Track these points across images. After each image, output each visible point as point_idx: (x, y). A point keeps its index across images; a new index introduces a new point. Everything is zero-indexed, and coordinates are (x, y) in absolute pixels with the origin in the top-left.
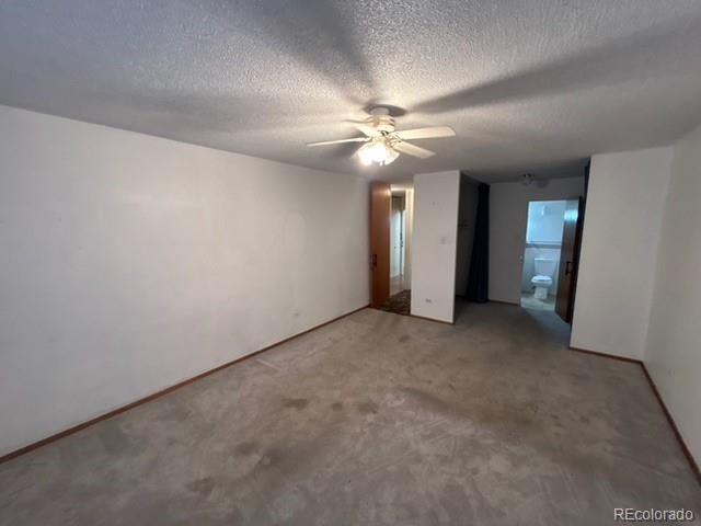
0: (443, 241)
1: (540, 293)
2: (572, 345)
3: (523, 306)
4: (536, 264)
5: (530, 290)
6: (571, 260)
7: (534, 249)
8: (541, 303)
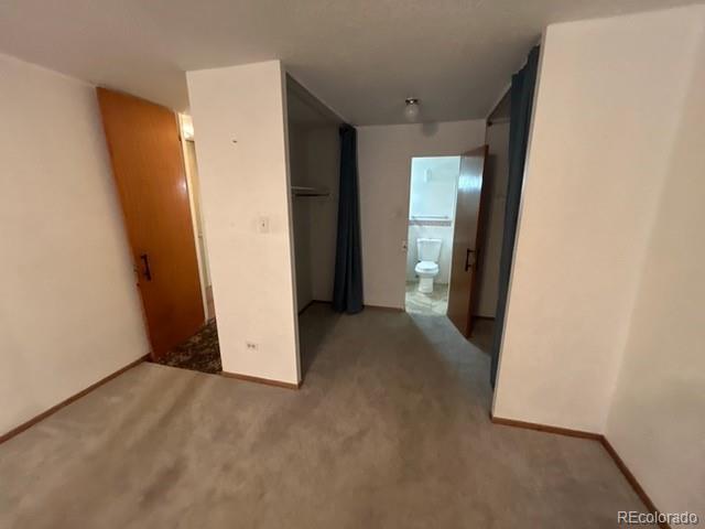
0: (264, 225)
1: (425, 285)
2: (497, 414)
3: (408, 310)
4: (419, 245)
5: (414, 280)
6: (473, 247)
7: (416, 227)
8: (428, 301)
